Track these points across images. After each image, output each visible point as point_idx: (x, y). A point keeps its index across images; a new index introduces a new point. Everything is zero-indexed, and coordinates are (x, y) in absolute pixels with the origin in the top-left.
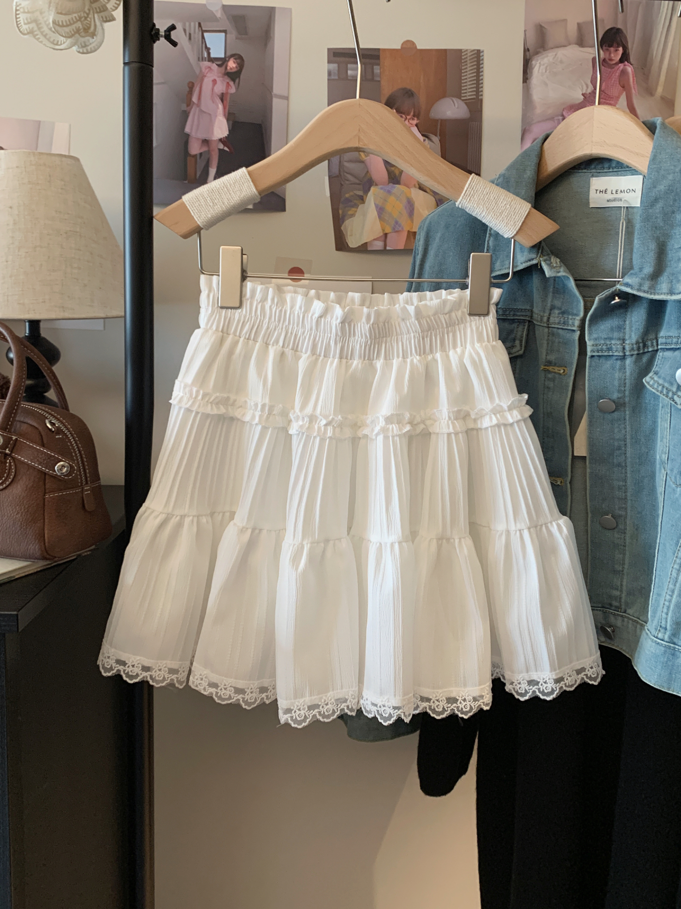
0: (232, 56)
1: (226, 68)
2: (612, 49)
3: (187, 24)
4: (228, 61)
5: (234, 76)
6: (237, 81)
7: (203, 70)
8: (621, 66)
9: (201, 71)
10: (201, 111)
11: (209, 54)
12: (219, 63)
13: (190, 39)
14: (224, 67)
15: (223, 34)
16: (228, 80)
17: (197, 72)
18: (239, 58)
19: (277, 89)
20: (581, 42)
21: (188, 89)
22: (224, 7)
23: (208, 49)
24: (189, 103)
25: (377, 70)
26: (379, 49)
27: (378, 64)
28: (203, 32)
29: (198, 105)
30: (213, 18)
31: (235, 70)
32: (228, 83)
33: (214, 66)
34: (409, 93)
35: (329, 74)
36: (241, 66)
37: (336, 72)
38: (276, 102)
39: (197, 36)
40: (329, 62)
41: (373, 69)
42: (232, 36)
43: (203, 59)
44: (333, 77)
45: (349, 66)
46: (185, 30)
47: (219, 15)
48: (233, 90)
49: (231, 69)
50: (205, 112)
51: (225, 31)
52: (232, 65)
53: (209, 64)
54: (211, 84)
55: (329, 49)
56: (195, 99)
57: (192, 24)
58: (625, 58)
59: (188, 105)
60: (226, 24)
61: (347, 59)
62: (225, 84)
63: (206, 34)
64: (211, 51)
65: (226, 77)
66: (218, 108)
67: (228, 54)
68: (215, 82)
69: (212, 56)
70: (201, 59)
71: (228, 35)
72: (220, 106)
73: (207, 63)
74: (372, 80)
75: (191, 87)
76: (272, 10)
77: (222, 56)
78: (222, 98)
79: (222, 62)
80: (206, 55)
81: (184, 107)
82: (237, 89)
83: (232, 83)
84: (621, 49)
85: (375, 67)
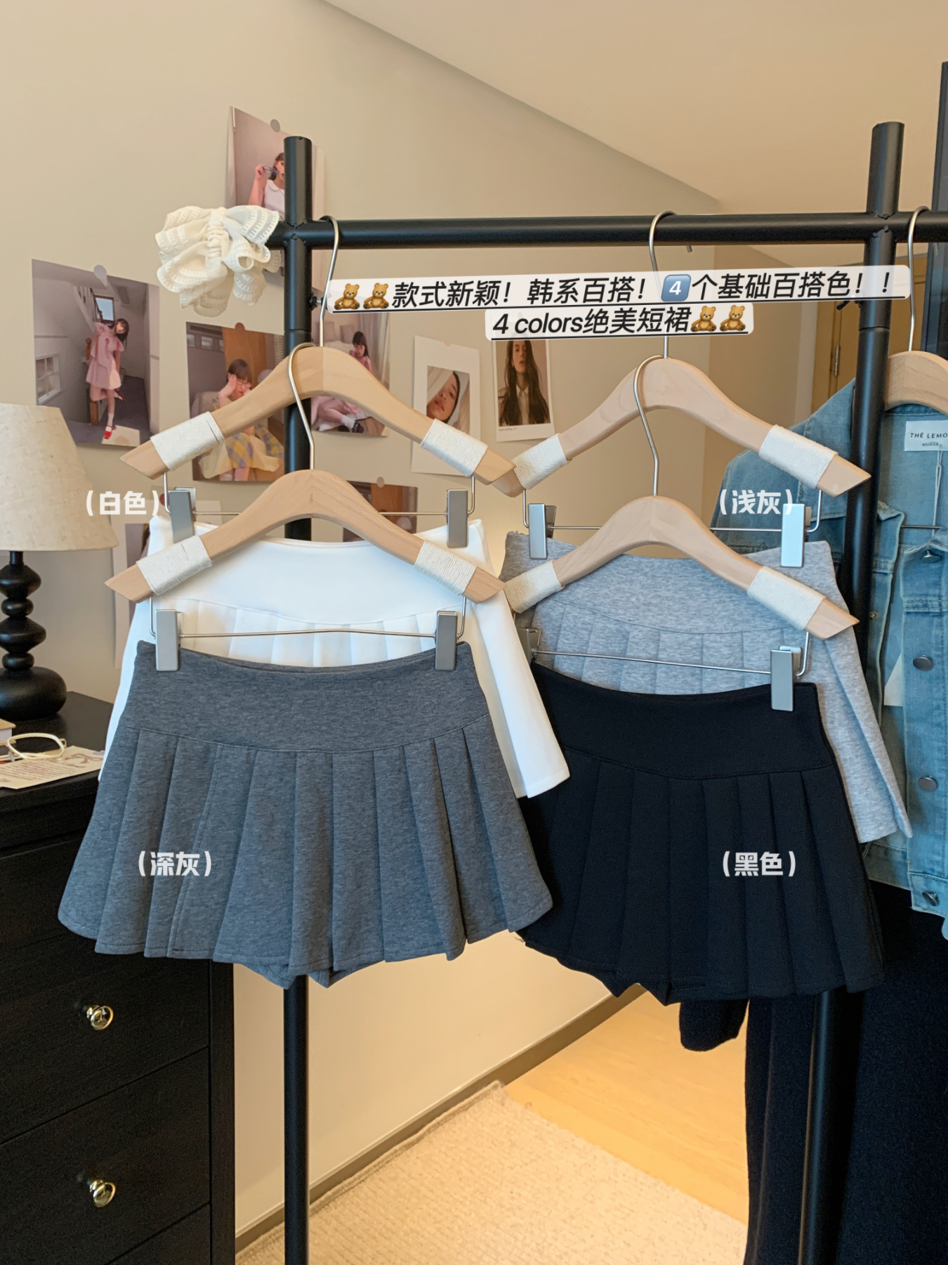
0: (120, 320)
1: (115, 331)
2: (359, 346)
3: (81, 288)
4: (117, 324)
5: (122, 337)
6: (125, 341)
7: (98, 330)
8: (364, 358)
9: (96, 331)
10: (99, 365)
11: (101, 316)
12: (110, 325)
13: (85, 301)
14: (113, 330)
15: (111, 301)
16: (118, 340)
17: (93, 331)
18: (124, 322)
19: (152, 352)
20: (343, 340)
21: (86, 345)
22: (110, 278)
23: (100, 312)
24: (88, 357)
25: (221, 343)
26: (220, 327)
27: (222, 339)
28: (95, 296)
29: (96, 359)
30: (102, 287)
31: (122, 332)
32: (118, 343)
33: (106, 327)
34: (243, 364)
35: (188, 342)
36: (127, 328)
37: (193, 341)
38: (152, 361)
39: (90, 298)
40: (188, 333)
41: (218, 343)
42: (118, 303)
43: (97, 320)
44: (191, 346)
45: (203, 338)
46: (80, 293)
47: (106, 283)
48: (122, 349)
49: (119, 331)
50: (101, 366)
51: (112, 299)
52: (120, 327)
53: (102, 325)
54: (104, 342)
55: (188, 323)
56: (93, 353)
57: (85, 288)
58: (366, 353)
59: (88, 359)
60: (113, 293)
61: (200, 332)
62: (116, 344)
63: (97, 299)
64: (103, 314)
65: (116, 338)
66: (111, 362)
67: (117, 318)
68: (107, 340)
69: (104, 318)
70: (95, 320)
71: (115, 302)
72: (114, 362)
73: (100, 324)
74: (219, 351)
75: (89, 343)
76: (146, 285)
77: (112, 319)
78: (115, 354)
79: (112, 324)
80: (99, 317)
81: (84, 360)
82: (125, 347)
83: (121, 343)
84: (364, 347)
85: (220, 341)
